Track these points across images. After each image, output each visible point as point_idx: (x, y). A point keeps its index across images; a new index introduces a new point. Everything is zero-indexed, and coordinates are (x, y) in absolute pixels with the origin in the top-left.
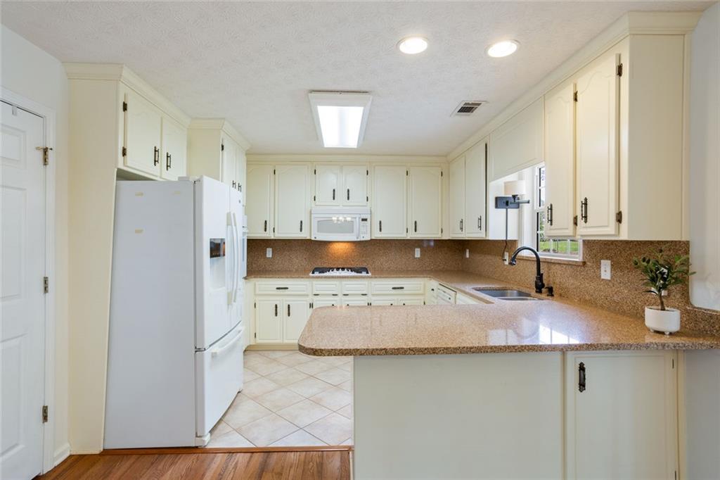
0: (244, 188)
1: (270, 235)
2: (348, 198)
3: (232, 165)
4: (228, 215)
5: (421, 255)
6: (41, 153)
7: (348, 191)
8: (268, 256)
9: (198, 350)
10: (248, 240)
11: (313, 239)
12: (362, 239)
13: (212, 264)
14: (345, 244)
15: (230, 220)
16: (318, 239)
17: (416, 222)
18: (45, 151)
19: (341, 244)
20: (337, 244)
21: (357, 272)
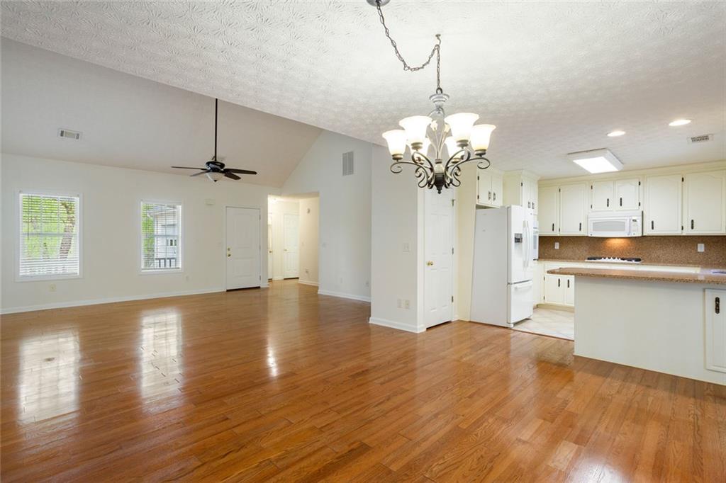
0: (536, 206)
1: (556, 233)
2: (621, 205)
3: (529, 194)
4: (524, 222)
5: (705, 250)
6: (451, 202)
7: (621, 199)
8: (556, 248)
9: (509, 284)
10: (540, 237)
11: (590, 235)
12: (633, 236)
13: (516, 246)
14: (622, 240)
15: (525, 225)
16: (594, 235)
17: (692, 221)
18: (453, 201)
19: (617, 240)
20: (614, 240)
21: (628, 260)
